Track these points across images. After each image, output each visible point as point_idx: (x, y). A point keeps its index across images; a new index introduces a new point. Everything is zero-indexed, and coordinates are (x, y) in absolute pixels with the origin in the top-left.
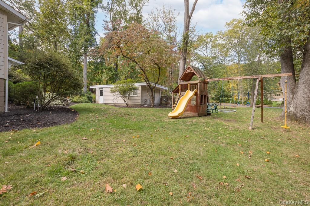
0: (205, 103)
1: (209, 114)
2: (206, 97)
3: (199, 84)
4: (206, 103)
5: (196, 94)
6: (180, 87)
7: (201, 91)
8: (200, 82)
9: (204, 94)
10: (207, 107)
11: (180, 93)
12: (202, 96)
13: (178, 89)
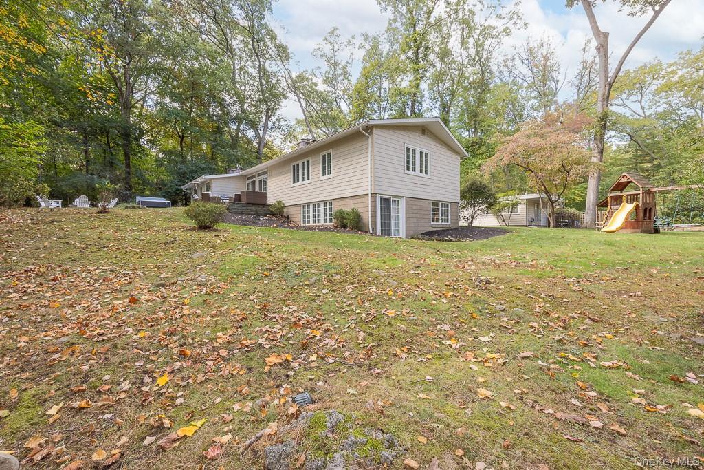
0: (650, 218)
1: (657, 231)
2: (653, 211)
3: (641, 195)
4: (652, 218)
5: (637, 208)
6: (609, 199)
7: (643, 203)
8: (643, 193)
9: (648, 207)
10: (655, 221)
11: (609, 207)
12: (645, 210)
13: (607, 202)
